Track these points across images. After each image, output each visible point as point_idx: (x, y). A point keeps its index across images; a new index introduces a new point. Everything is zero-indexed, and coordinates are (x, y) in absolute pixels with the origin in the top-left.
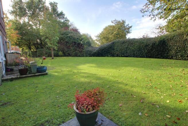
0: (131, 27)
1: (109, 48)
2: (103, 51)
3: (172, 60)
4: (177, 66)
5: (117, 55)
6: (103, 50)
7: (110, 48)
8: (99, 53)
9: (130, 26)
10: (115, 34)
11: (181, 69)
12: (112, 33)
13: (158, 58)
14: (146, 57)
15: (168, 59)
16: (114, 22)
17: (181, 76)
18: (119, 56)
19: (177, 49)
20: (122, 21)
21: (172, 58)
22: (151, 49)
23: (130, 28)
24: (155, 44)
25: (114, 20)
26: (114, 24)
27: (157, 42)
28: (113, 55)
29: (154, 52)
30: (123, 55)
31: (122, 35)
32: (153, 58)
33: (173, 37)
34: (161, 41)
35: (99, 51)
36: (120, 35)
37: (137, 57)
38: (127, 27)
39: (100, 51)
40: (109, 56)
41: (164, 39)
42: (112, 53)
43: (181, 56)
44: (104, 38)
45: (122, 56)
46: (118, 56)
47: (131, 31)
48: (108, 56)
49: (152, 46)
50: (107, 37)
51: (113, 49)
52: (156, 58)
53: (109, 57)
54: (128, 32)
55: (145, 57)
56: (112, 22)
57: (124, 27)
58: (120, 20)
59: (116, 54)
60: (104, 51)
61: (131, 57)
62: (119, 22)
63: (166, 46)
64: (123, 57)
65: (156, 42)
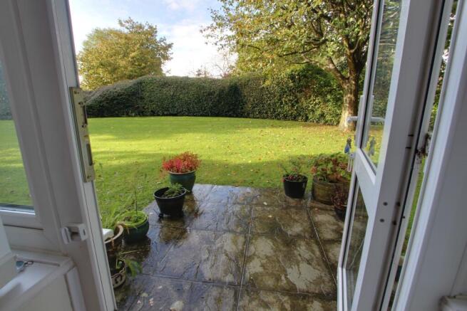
0: (170, 46)
1: (129, 96)
2: (115, 102)
3: (248, 119)
4: (255, 127)
5: (152, 111)
6: (113, 100)
7: (134, 94)
8: (103, 106)
9: (168, 42)
10: (133, 58)
11: (259, 130)
12: (126, 55)
13: (230, 116)
14: (211, 116)
15: (244, 117)
16: (127, 25)
17: (260, 138)
18: (158, 115)
19: (254, 101)
20: (146, 28)
21: (248, 116)
22: (218, 101)
23: (170, 49)
24: (223, 91)
25: (127, 19)
26: (126, 31)
27: (226, 88)
28: (142, 113)
29: (222, 106)
30: (165, 113)
31: (152, 63)
32: (222, 116)
33: (248, 81)
34: (232, 87)
35: (101, 102)
36: (149, 63)
37: (196, 116)
38: (162, 43)
39: (104, 103)
40: (133, 114)
41: (236, 84)
42: (138, 107)
43: (259, 112)
44: (102, 64)
45: (164, 115)
46: (154, 114)
47: (171, 56)
48: (128, 115)
49: (219, 95)
50: (110, 65)
51: (142, 98)
52: (226, 116)
53: (132, 116)
54: (166, 58)
55: (208, 116)
56: (121, 23)
57: (155, 42)
58: (144, 24)
59: (150, 110)
60: (118, 103)
61: (183, 115)
62: (141, 27)
63: (240, 95)
64: (167, 115)
65: (224, 87)
